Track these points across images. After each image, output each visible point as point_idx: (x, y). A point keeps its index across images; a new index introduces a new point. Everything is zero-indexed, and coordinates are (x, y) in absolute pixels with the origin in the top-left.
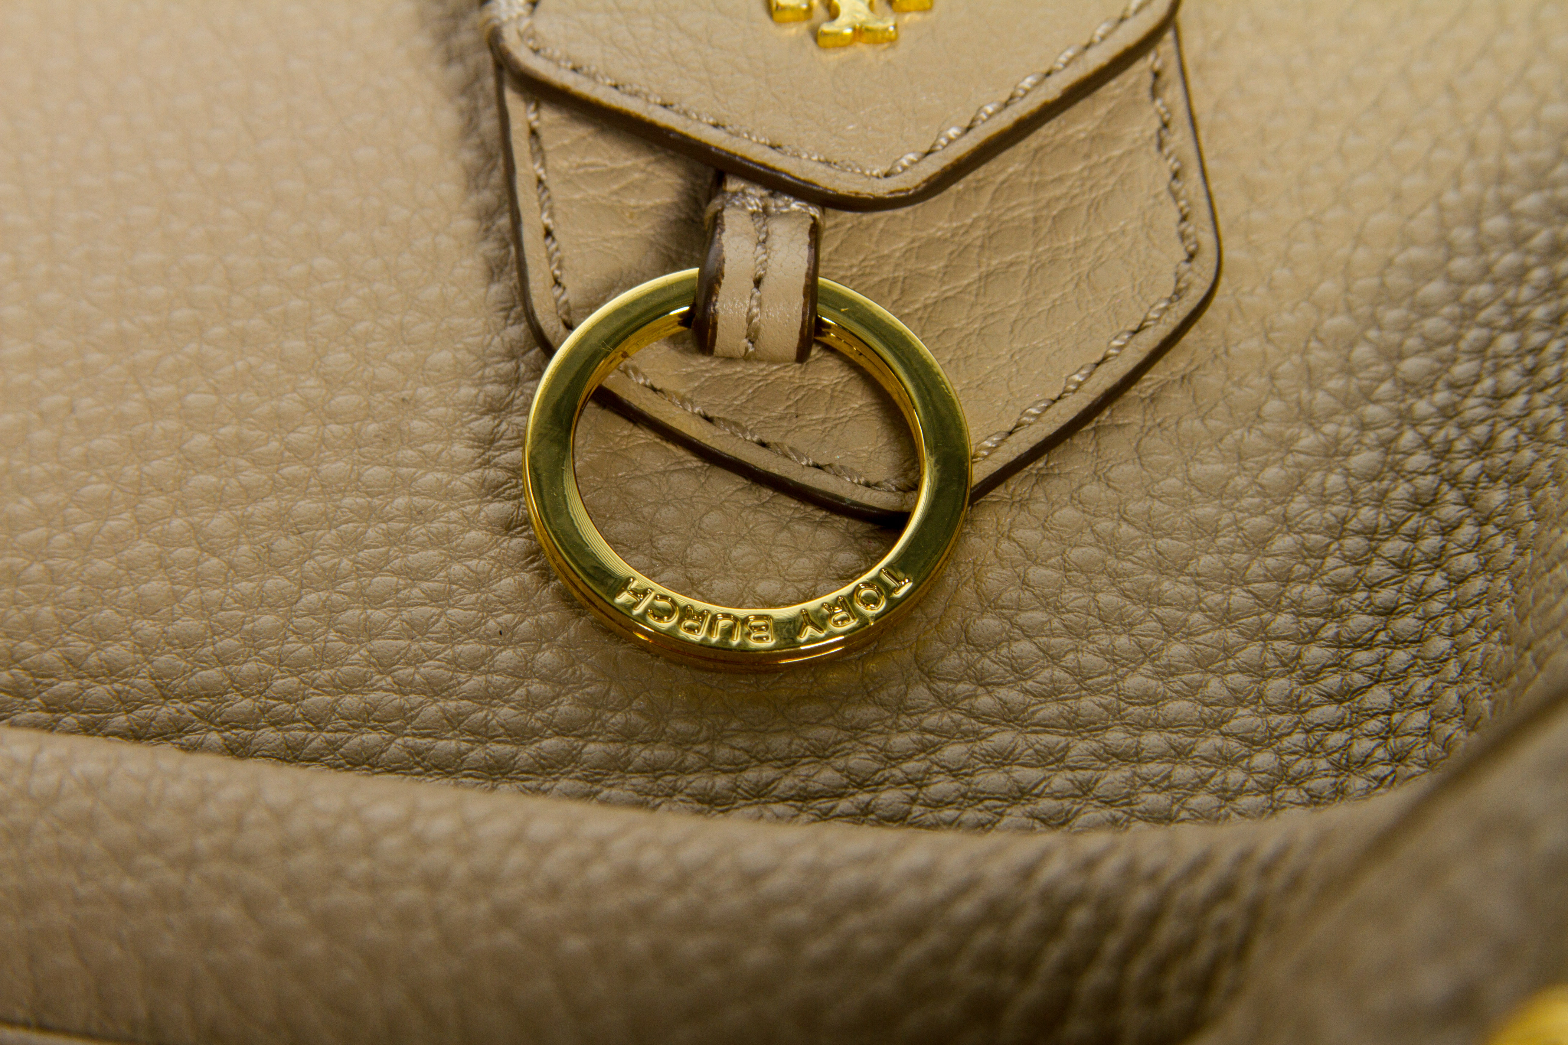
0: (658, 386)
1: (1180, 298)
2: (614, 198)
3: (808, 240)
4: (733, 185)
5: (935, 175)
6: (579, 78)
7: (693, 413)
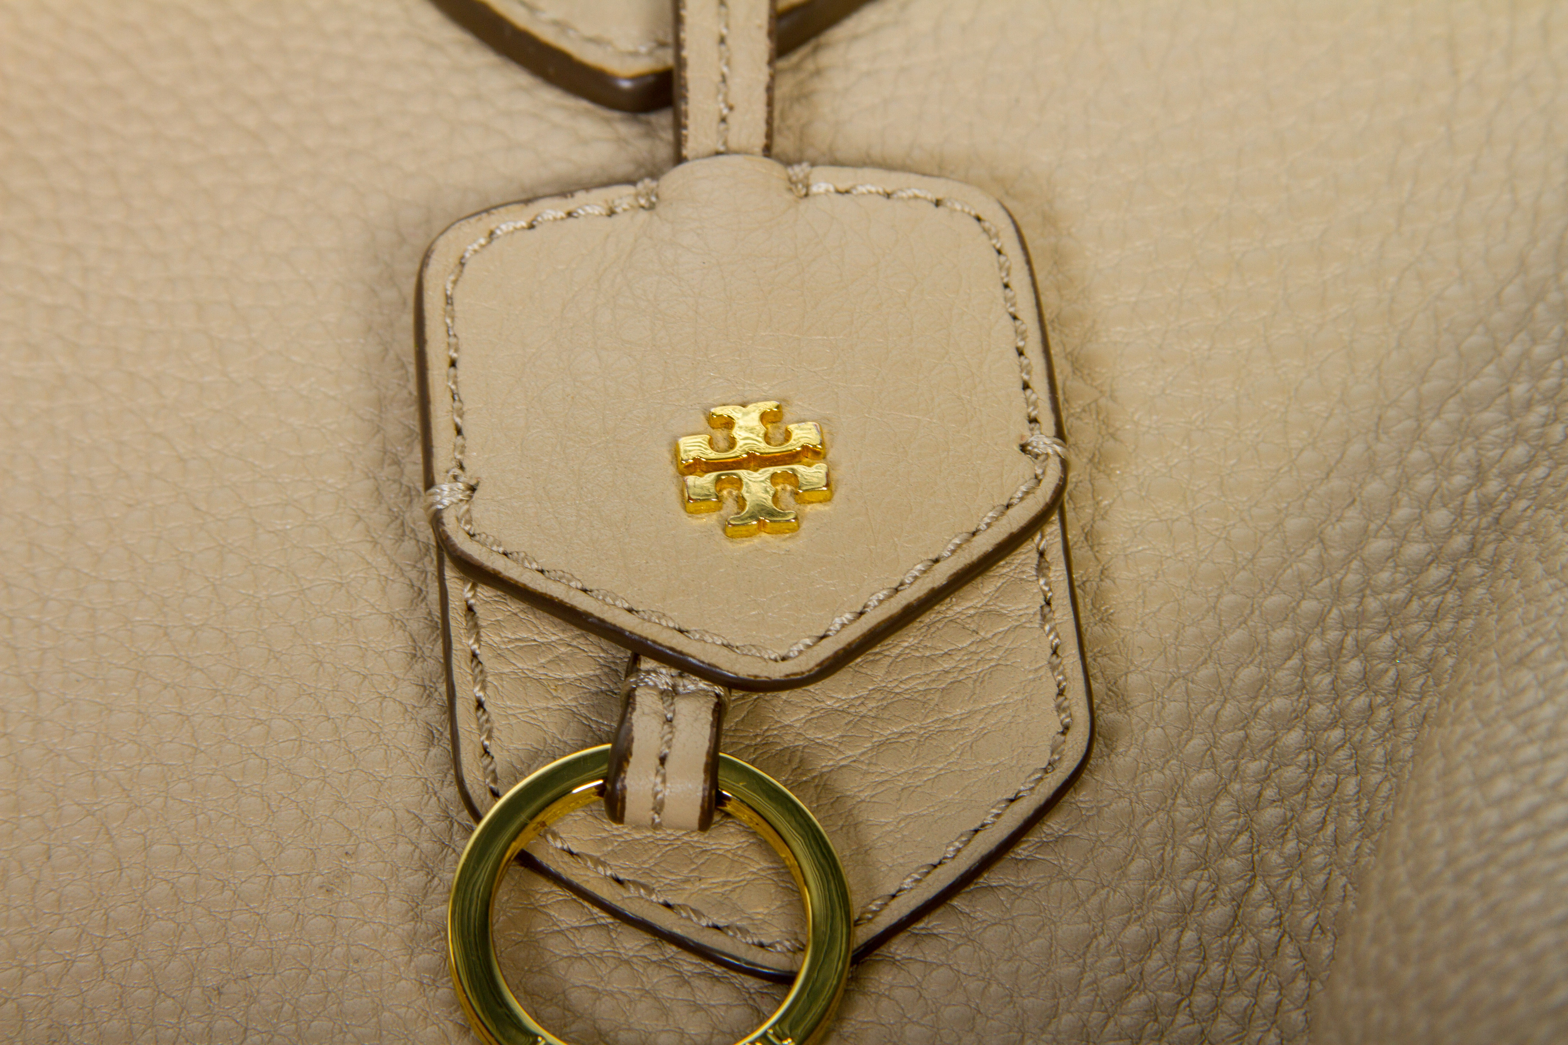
0: (575, 850)
1: (1054, 769)
2: (541, 671)
3: (711, 719)
4: (647, 664)
5: (828, 659)
6: (510, 563)
7: (606, 876)
